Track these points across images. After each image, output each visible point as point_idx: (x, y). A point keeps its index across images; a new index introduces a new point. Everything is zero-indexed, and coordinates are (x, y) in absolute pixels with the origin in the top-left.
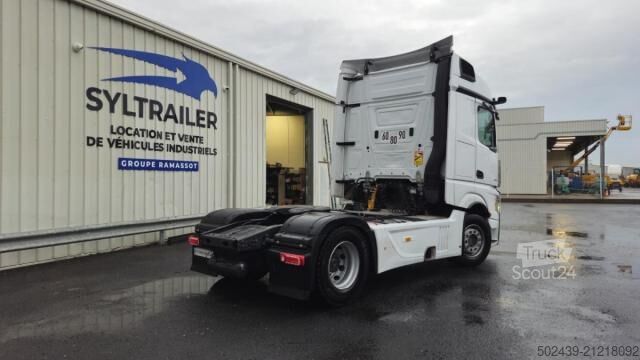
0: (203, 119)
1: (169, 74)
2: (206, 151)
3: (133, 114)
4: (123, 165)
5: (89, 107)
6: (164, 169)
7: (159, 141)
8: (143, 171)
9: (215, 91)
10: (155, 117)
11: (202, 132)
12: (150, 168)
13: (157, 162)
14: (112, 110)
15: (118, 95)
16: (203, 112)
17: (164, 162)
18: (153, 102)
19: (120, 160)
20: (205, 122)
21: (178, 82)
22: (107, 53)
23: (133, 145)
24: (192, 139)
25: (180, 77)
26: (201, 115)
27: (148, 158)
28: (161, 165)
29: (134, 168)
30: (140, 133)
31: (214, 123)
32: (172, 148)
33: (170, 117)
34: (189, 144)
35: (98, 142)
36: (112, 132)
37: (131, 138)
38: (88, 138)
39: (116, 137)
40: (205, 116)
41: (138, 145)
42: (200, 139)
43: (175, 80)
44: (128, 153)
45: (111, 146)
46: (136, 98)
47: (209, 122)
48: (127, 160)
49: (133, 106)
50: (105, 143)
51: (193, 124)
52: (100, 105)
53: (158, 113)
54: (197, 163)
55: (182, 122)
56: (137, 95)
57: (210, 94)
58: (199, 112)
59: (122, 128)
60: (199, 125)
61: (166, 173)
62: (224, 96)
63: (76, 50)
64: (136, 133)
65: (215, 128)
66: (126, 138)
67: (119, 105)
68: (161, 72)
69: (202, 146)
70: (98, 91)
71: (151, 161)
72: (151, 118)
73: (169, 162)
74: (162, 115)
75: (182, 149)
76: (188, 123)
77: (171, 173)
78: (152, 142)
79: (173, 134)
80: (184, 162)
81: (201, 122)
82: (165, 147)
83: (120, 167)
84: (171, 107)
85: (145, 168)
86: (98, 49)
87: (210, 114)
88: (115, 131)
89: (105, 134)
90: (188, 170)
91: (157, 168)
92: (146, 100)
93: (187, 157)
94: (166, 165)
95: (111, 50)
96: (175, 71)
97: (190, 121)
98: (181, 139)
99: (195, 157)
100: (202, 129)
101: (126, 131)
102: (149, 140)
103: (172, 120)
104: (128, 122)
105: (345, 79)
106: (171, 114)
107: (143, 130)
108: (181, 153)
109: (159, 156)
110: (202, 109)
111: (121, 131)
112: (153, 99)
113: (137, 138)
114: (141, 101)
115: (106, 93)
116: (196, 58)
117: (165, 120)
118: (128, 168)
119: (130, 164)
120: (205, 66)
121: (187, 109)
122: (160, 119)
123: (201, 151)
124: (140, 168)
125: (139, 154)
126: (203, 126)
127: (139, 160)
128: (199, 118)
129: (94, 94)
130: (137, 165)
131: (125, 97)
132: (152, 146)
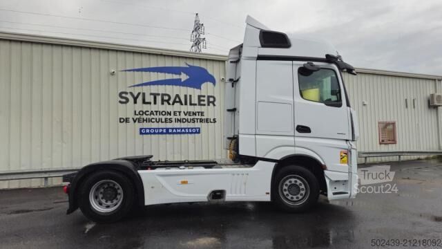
0: (204, 101)
1: (176, 77)
2: (207, 120)
3: (150, 103)
4: (143, 132)
5: (121, 102)
6: (173, 133)
7: (169, 117)
8: (157, 135)
9: (214, 82)
10: (166, 103)
11: (203, 109)
12: (162, 133)
13: (167, 129)
14: (135, 102)
15: (139, 94)
16: (204, 96)
17: (173, 129)
18: (163, 95)
19: (141, 129)
20: (206, 103)
21: (182, 81)
22: (132, 72)
23: (150, 121)
24: (194, 114)
25: (184, 77)
26: (202, 98)
27: (160, 127)
28: (170, 131)
29: (150, 133)
30: (155, 113)
31: (213, 103)
32: (179, 121)
33: (177, 102)
34: (192, 117)
35: (127, 120)
36: (135, 114)
37: (149, 117)
38: (120, 119)
39: (138, 117)
40: (206, 99)
41: (153, 120)
42: (202, 114)
43: (181, 79)
44: (146, 125)
45: (135, 121)
46: (151, 94)
47: (209, 103)
48: (146, 129)
49: (149, 98)
50: (131, 120)
51: (195, 105)
52: (127, 100)
53: (168, 101)
54: (199, 128)
55: (186, 104)
56: (152, 92)
57: (210, 84)
58: (199, 97)
59: (142, 111)
60: (200, 104)
61: (175, 135)
62: (222, 84)
63: (113, 74)
64: (152, 113)
65: (214, 105)
66: (145, 117)
67: (140, 100)
68: (169, 76)
69: (203, 117)
70: (126, 93)
71: (163, 129)
72: (163, 104)
73: (176, 129)
74: (171, 102)
75: (187, 120)
76: (191, 104)
77: (179, 135)
78: (163, 118)
79: (180, 112)
80: (189, 129)
81: (202, 103)
82: (173, 120)
83: (141, 133)
84: (177, 96)
85: (159, 133)
86: (126, 71)
87: (209, 97)
88: (137, 113)
89: (131, 116)
90: (192, 133)
91: (167, 132)
92: (158, 94)
93: (191, 125)
94: (174, 131)
95: (134, 70)
96: (180, 74)
97: (193, 102)
98: (186, 115)
99: (197, 125)
100: (202, 107)
101: (145, 113)
102: (161, 116)
103: (179, 104)
104: (146, 108)
105: (231, 62)
106: (177, 100)
107: (156, 112)
108: (186, 123)
109: (169, 125)
110: (203, 94)
111: (141, 113)
112: (164, 93)
113: (152, 116)
114: (155, 95)
115: (131, 93)
116: (196, 64)
117: (173, 104)
118: (146, 133)
119: (148, 131)
120: (205, 68)
121: (190, 96)
122: (169, 104)
123: (201, 121)
124: (154, 133)
125: (155, 125)
126: (204, 105)
127: (154, 129)
128: (200, 100)
129: (124, 95)
130: (152, 131)
131: (144, 94)
132: (163, 120)
